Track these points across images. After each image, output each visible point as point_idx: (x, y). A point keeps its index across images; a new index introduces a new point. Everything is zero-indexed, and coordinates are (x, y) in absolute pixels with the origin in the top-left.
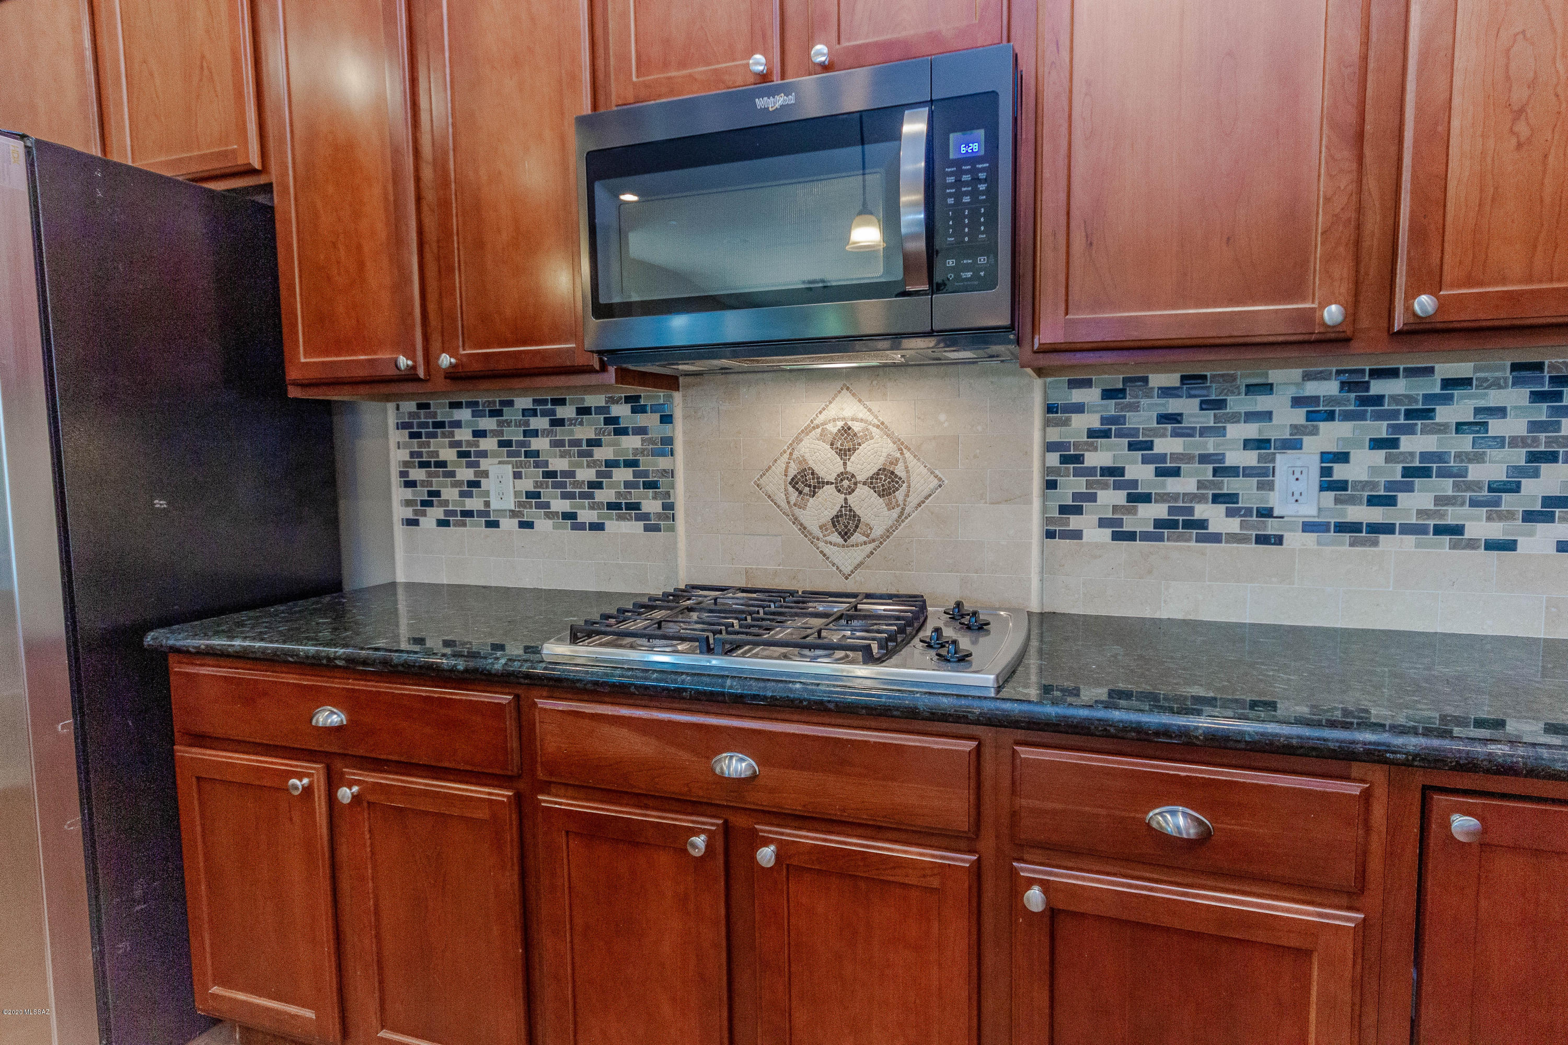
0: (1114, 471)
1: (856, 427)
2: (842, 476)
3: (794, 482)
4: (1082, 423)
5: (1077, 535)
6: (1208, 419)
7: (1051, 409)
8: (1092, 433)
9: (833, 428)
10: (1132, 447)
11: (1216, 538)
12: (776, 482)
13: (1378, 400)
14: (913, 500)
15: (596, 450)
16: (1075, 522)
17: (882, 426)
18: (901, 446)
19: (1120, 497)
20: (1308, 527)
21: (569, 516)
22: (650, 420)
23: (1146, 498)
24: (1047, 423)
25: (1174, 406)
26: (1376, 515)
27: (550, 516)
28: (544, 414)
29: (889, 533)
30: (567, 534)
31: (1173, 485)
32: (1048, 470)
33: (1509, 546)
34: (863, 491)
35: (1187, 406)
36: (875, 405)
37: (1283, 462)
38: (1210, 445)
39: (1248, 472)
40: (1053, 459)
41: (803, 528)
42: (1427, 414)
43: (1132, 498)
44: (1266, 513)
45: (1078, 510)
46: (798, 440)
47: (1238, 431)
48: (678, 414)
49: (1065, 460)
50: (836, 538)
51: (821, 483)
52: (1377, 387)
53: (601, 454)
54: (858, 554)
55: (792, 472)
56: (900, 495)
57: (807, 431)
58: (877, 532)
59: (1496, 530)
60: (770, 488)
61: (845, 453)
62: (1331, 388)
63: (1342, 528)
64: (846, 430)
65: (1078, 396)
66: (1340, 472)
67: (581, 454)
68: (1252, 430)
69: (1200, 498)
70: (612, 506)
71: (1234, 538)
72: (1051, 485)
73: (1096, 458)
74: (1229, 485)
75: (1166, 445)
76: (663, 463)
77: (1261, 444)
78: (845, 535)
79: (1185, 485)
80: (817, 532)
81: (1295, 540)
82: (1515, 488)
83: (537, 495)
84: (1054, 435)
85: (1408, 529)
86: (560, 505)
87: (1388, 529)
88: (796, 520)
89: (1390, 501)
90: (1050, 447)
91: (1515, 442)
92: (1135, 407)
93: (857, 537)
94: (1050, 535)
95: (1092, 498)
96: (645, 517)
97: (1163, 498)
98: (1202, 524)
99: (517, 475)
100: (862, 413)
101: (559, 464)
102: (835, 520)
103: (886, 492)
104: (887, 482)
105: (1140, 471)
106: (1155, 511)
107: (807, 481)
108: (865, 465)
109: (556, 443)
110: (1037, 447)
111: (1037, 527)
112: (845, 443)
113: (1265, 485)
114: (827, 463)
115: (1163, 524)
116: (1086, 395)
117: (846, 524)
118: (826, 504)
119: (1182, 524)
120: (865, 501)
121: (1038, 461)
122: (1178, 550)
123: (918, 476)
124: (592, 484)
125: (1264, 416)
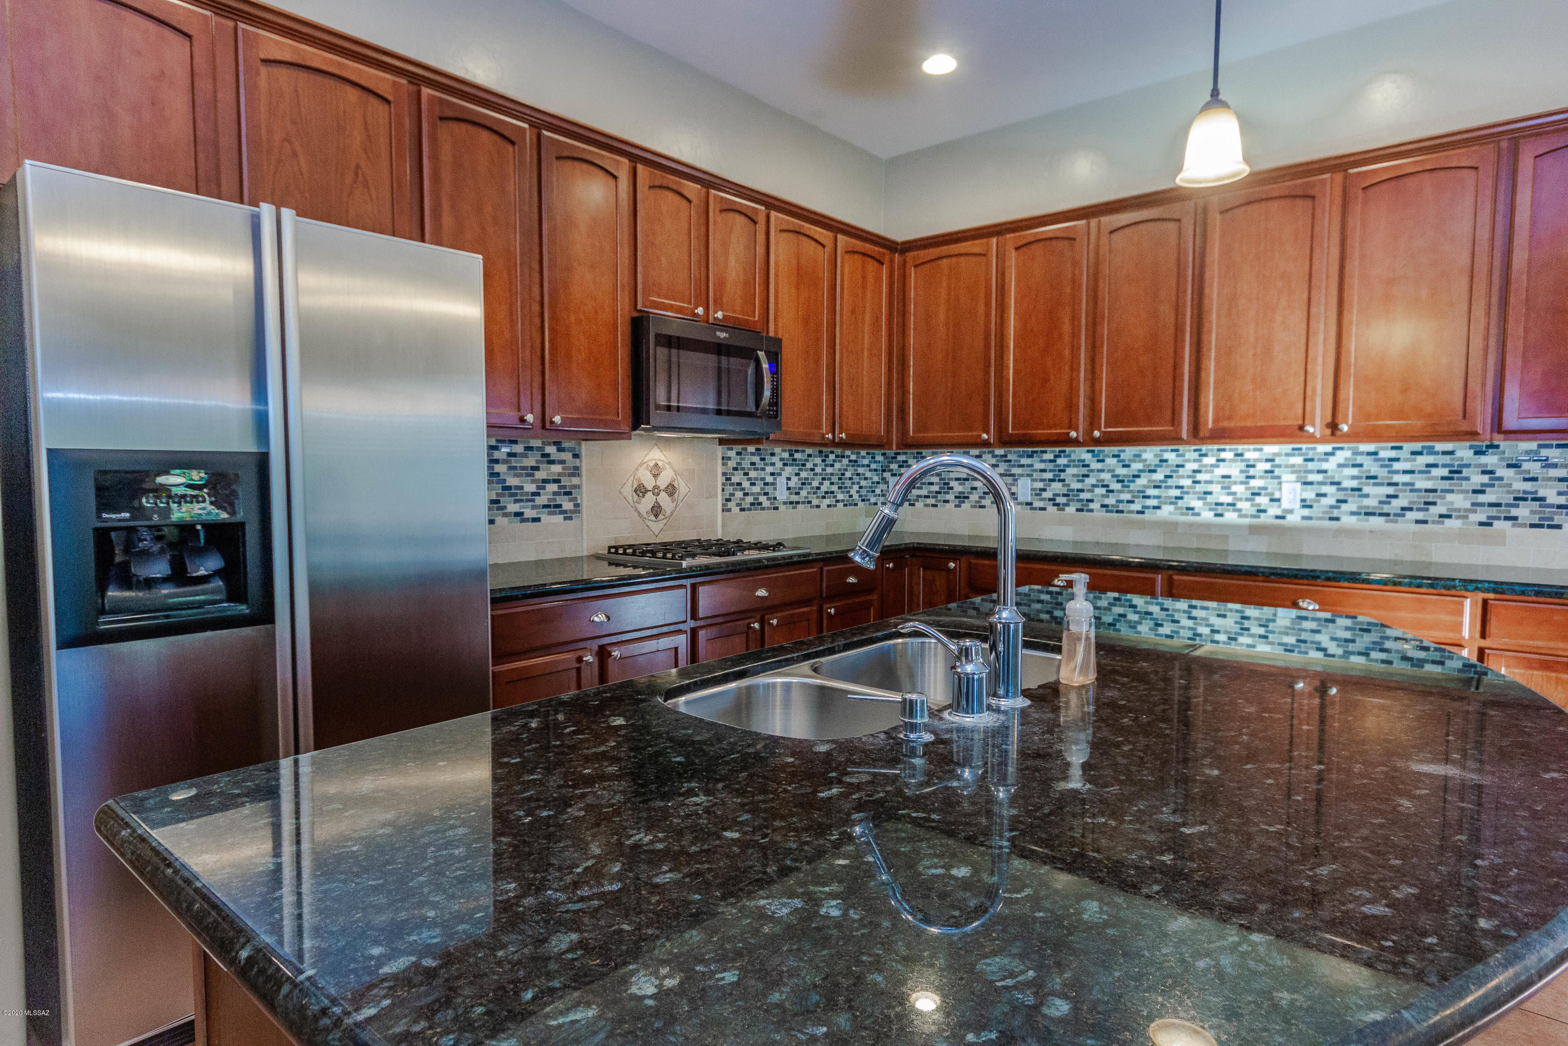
0: (739, 484)
1: (660, 464)
2: (656, 487)
3: (636, 491)
4: (732, 464)
5: (730, 510)
6: (761, 464)
7: (723, 459)
8: (734, 469)
9: (652, 464)
10: (744, 474)
11: (763, 509)
12: (628, 491)
13: (796, 460)
14: (681, 498)
15: (536, 473)
16: (730, 505)
17: (669, 463)
18: (676, 473)
20: (785, 503)
21: (518, 514)
22: (567, 456)
23: (747, 495)
24: (722, 465)
25: (752, 459)
26: (794, 498)
27: (505, 515)
29: (672, 514)
30: (518, 526)
31: (754, 489)
32: (723, 484)
33: (818, 506)
34: (663, 494)
35: (756, 459)
36: (667, 454)
37: (778, 480)
38: (762, 474)
39: (773, 484)
40: (724, 479)
41: (639, 513)
42: (804, 465)
43: (744, 495)
44: (775, 498)
45: (730, 500)
46: (637, 469)
47: (769, 469)
48: (583, 453)
49: (727, 480)
50: (653, 518)
51: (647, 491)
52: (797, 456)
53: (540, 475)
54: (661, 525)
55: (635, 485)
56: (676, 496)
57: (641, 464)
58: (668, 514)
59: (817, 502)
60: (626, 494)
61: (656, 476)
63: (791, 503)
64: (656, 465)
65: (729, 453)
66: (789, 484)
67: (528, 475)
69: (760, 494)
70: (545, 506)
71: (769, 508)
72: (724, 490)
73: (735, 479)
74: (766, 489)
75: (753, 474)
76: (575, 481)
77: (772, 474)
78: (656, 516)
79: (756, 489)
80: (644, 513)
81: (782, 508)
82: (818, 488)
83: (498, 502)
84: (725, 469)
85: (803, 503)
86: (513, 508)
87: (798, 503)
88: (636, 510)
89: (797, 494)
90: (723, 474)
91: (820, 474)
92: (743, 459)
93: (661, 517)
94: (724, 510)
95: (733, 495)
96: (565, 512)
97: (752, 494)
98: (761, 504)
100: (662, 458)
101: (512, 481)
102: (652, 509)
103: (671, 495)
104: (671, 490)
105: (746, 484)
106: (750, 499)
107: (641, 491)
108: (663, 482)
109: (511, 468)
110: (720, 475)
111: (720, 508)
112: (656, 471)
113: (775, 489)
114: (649, 483)
115: (752, 504)
116: (732, 454)
117: (656, 510)
118: (648, 501)
119: (756, 504)
120: (664, 499)
121: (720, 480)
122: (756, 514)
123: (682, 487)
124: (534, 494)
125: (773, 464)
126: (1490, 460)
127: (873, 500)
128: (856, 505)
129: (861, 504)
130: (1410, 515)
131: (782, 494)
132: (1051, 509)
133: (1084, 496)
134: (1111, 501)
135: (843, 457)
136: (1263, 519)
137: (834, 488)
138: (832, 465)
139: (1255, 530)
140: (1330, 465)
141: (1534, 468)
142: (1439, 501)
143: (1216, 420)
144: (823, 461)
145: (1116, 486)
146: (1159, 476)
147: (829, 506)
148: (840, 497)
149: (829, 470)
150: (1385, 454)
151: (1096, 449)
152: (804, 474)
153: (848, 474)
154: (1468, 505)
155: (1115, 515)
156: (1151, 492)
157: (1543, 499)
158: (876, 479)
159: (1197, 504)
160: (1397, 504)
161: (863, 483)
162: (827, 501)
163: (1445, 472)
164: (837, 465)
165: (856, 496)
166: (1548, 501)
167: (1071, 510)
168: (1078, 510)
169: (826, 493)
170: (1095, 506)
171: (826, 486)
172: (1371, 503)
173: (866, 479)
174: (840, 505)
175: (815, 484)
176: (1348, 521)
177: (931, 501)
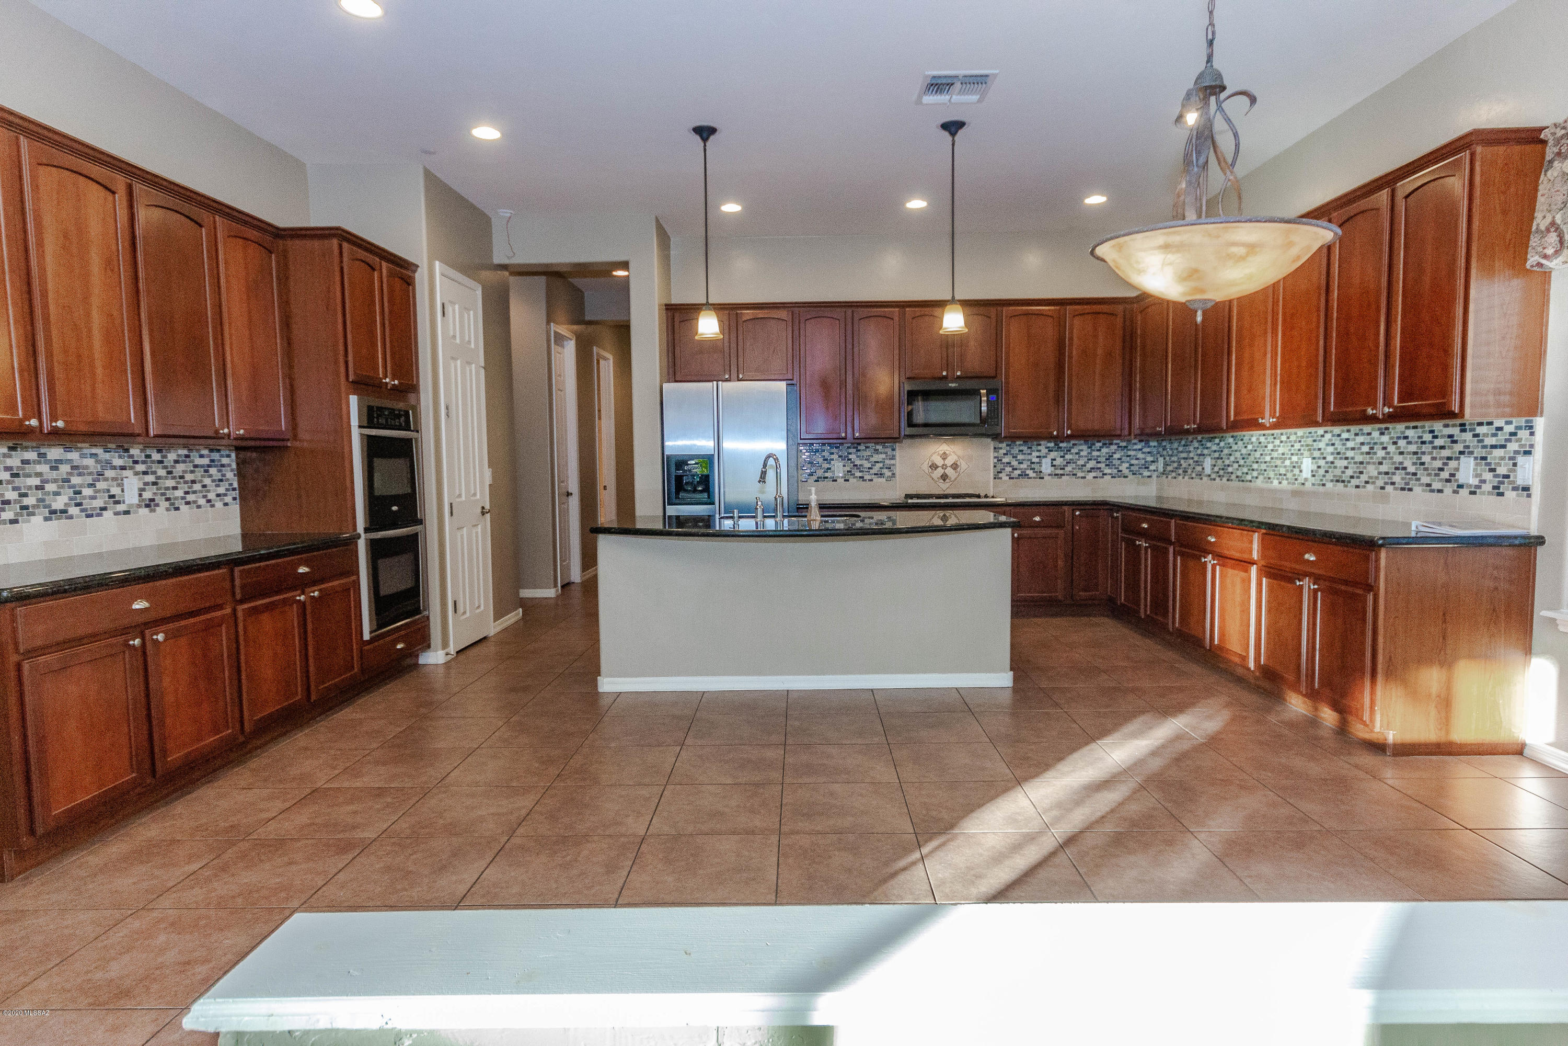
0: (1009, 463)
1: (947, 452)
2: (943, 465)
3: (930, 467)
4: (1002, 451)
5: (1001, 478)
6: (1029, 451)
7: (995, 448)
8: (1004, 454)
9: (941, 453)
10: (1013, 457)
11: (1030, 478)
12: (925, 467)
13: (1061, 448)
14: (962, 471)
16: (1000, 475)
17: (954, 452)
18: (959, 457)
19: (1010, 469)
20: (1049, 475)
21: (861, 478)
22: (888, 450)
23: (1016, 469)
24: (994, 452)
25: (1021, 448)
26: (1061, 472)
27: (855, 478)
28: (854, 448)
29: (956, 479)
30: (861, 482)
31: (1022, 466)
32: (994, 463)
33: (1084, 478)
34: (949, 469)
35: (1024, 448)
36: (952, 447)
37: (1044, 460)
38: (1029, 457)
39: (1038, 463)
40: (996, 460)
41: (932, 478)
42: (1070, 451)
43: (1013, 469)
44: (1041, 472)
45: (1001, 472)
46: (932, 456)
47: (1035, 454)
48: (897, 449)
49: (998, 461)
50: (942, 481)
51: (938, 467)
52: (1063, 445)
53: (872, 459)
54: (947, 485)
55: (930, 464)
56: (958, 469)
57: (934, 453)
58: (953, 479)
59: (1082, 475)
60: (924, 469)
61: (944, 459)
62: (1052, 445)
63: (1055, 475)
64: (945, 453)
65: (1000, 445)
66: (1055, 463)
67: (866, 460)
68: (1038, 454)
69: (1027, 469)
70: (875, 474)
71: (1034, 478)
72: (995, 466)
73: (1005, 460)
74: (1033, 466)
75: (1020, 457)
76: (892, 462)
77: (1039, 457)
78: (944, 480)
79: (1024, 466)
80: (936, 479)
81: (1046, 478)
82: (1085, 466)
83: (850, 472)
84: (996, 455)
85: (1067, 475)
86: (858, 474)
87: (1064, 475)
89: (1064, 469)
90: (995, 457)
91: (1085, 456)
92: (1013, 448)
93: (947, 481)
94: (995, 478)
95: (1004, 470)
96: (886, 477)
97: (1020, 469)
98: (1028, 475)
99: (844, 466)
100: (949, 449)
101: (858, 462)
102: (942, 476)
103: (955, 469)
104: (955, 466)
105: (1015, 463)
106: (1018, 472)
107: (934, 467)
108: (949, 461)
109: (857, 457)
110: (992, 458)
111: (992, 476)
112: (944, 456)
113: (1040, 466)
114: (939, 462)
115: (1019, 475)
116: (1004, 445)
117: (944, 477)
118: (940, 471)
119: (1024, 475)
120: (949, 471)
121: (992, 461)
122: (1023, 481)
123: (963, 465)
124: (869, 468)
125: (1040, 451)
126: (1385, 439)
127: (1148, 474)
128: (1126, 477)
129: (1131, 477)
130: (1355, 482)
131: (1046, 467)
132: (1218, 479)
133: (1230, 469)
134: (1239, 473)
135: (1111, 444)
136: (1296, 486)
137: (1102, 465)
138: (1099, 450)
139: (1295, 493)
140: (1322, 445)
141: (1402, 443)
142: (1365, 471)
143: (1235, 415)
144: (1089, 448)
145: (1242, 462)
146: (1257, 455)
147: (1094, 477)
148: (1107, 471)
149: (1095, 453)
150: (1345, 435)
151: (1235, 434)
152: (1068, 457)
153: (1116, 456)
154: (1375, 474)
155: (1241, 483)
156: (1255, 466)
157: (1405, 468)
158: (1150, 459)
159: (1272, 475)
160: (1349, 472)
161: (1134, 462)
162: (1093, 474)
163: (1365, 449)
164: (1104, 450)
165: (1126, 472)
166: (1409, 470)
167: (1225, 479)
168: (1228, 480)
169: (1091, 468)
170: (1233, 477)
171: (1092, 464)
172: (1338, 472)
173: (1137, 459)
174: (1108, 477)
175: (1081, 462)
176: (1329, 485)
177: (1174, 474)
